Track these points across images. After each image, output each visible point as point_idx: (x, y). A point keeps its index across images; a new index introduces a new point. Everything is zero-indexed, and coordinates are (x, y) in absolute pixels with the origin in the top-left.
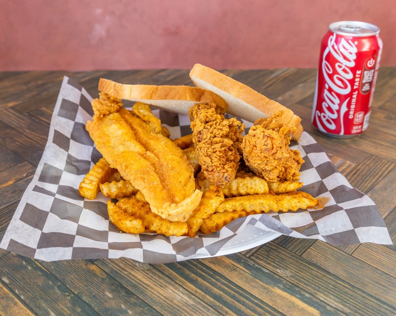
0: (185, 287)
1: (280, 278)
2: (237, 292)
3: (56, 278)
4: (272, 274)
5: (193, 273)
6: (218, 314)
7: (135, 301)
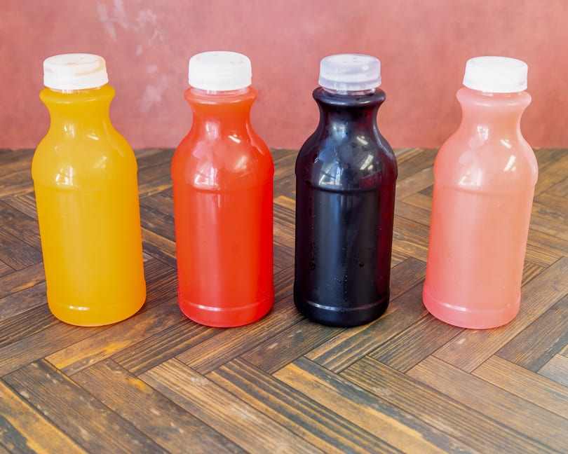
0: (252, 405)
1: (376, 398)
2: (318, 412)
3: (89, 393)
4: (366, 392)
5: (265, 390)
6: (293, 435)
7: (189, 419)
